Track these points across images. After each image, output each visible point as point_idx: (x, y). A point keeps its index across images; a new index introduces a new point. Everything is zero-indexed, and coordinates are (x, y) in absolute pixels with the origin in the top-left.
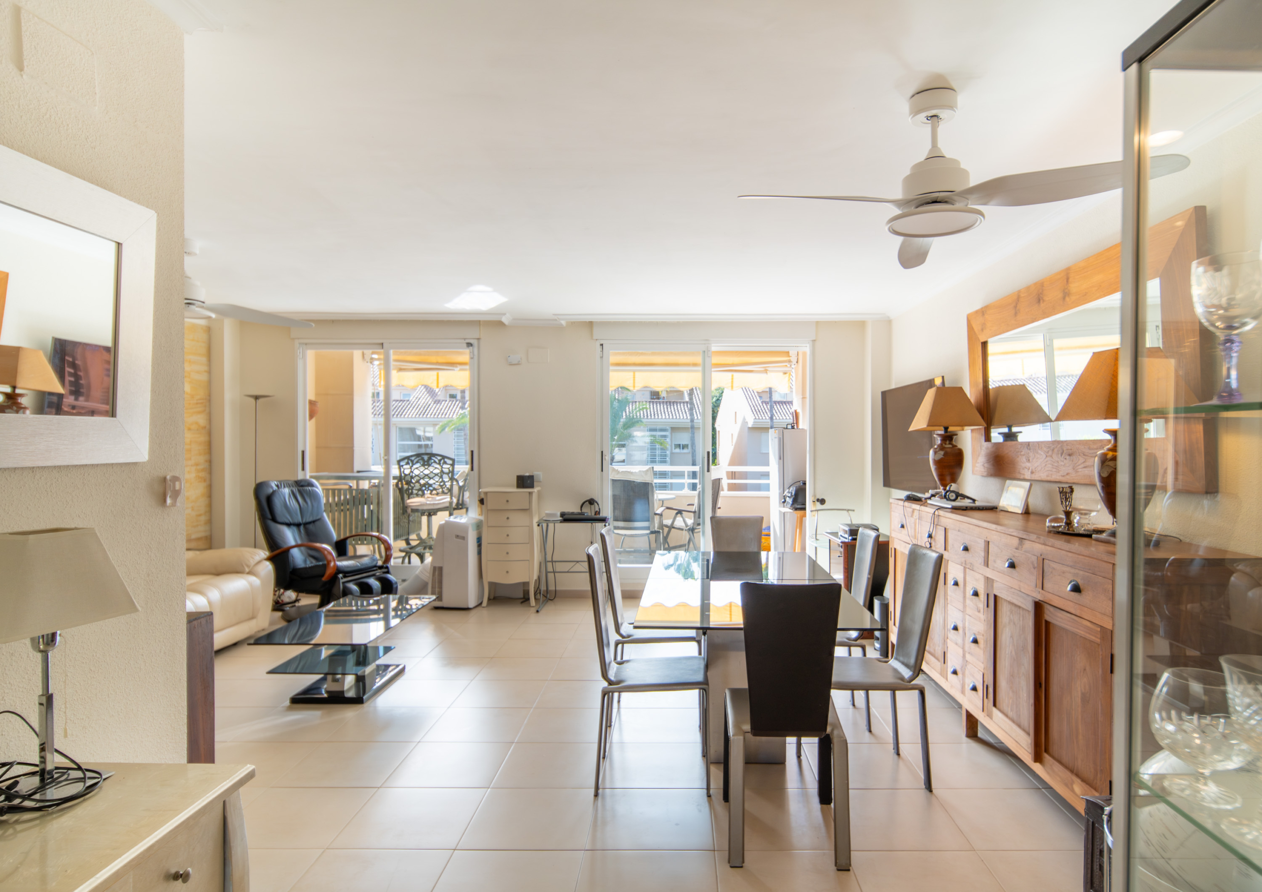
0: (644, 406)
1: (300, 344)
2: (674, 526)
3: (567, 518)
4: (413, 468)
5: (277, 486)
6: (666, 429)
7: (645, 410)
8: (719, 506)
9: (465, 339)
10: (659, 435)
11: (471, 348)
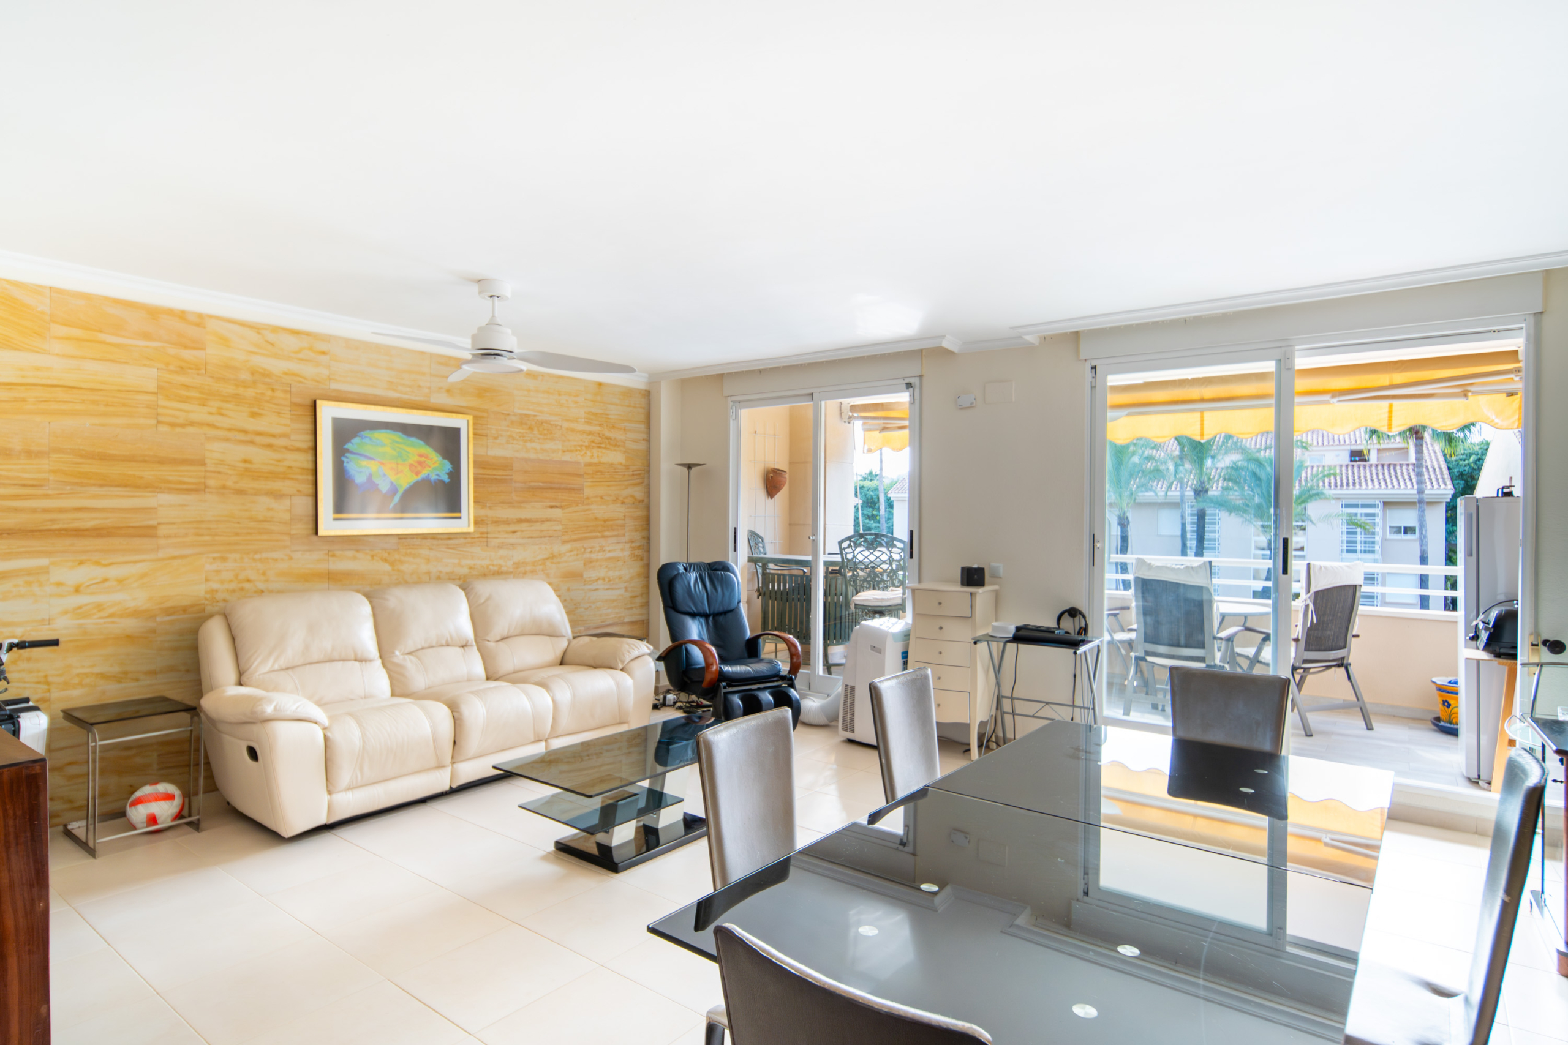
0: (1332, 472)
1: (734, 402)
2: (1260, 659)
3: (1025, 636)
4: (856, 552)
5: (685, 569)
6: (1375, 505)
7: (1332, 477)
8: (1354, 633)
9: (904, 379)
10: (1361, 514)
11: (911, 389)
